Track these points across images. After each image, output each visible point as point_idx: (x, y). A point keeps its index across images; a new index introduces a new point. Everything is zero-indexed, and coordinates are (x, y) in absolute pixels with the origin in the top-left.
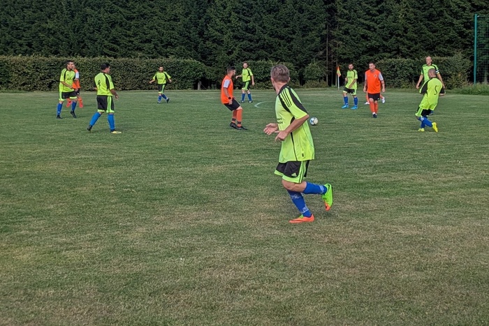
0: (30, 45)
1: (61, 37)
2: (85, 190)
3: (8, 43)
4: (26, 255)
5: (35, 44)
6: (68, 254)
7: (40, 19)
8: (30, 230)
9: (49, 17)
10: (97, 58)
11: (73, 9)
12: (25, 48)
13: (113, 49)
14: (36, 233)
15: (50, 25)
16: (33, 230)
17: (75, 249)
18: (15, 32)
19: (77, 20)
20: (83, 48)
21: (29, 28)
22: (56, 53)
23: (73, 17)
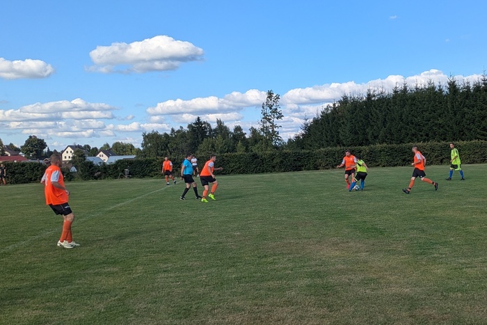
0: (427, 135)
1: (447, 128)
2: (474, 229)
3: (413, 135)
4: (440, 270)
5: (430, 134)
6: (468, 270)
7: (433, 118)
8: (440, 254)
9: (440, 116)
10: (473, 141)
11: (455, 109)
12: (424, 137)
13: (483, 135)
14: (444, 256)
15: (440, 121)
16: (442, 254)
17: (472, 267)
18: (418, 127)
19: (458, 116)
20: (463, 135)
21: (426, 124)
22: (444, 139)
23: (455, 115)
